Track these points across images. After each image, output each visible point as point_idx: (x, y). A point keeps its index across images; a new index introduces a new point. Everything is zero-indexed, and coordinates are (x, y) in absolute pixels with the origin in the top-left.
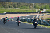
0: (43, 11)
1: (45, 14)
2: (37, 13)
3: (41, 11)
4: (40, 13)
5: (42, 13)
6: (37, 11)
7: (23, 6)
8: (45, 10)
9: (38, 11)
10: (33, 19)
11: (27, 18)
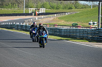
0: (40, 12)
1: (42, 17)
2: (31, 14)
3: (37, 12)
4: (35, 15)
5: (39, 15)
6: (30, 12)
7: (9, 4)
8: (43, 10)
9: (33, 12)
10: (24, 24)
11: (14, 23)
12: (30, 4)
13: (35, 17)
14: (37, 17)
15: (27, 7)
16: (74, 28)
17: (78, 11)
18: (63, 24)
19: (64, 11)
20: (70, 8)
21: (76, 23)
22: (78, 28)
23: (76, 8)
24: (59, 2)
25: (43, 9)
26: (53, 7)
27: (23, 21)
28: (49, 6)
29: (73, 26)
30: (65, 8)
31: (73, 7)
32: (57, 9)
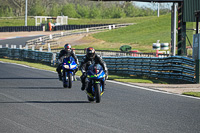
0: (58, 24)
1: (62, 33)
2: (39, 28)
4: (48, 30)
5: (55, 29)
6: (37, 24)
8: (62, 20)
9: (43, 25)
10: (26, 48)
11: (7, 46)
12: (38, 8)
13: (47, 33)
14: (51, 35)
15: (32, 13)
16: (125, 55)
17: (132, 22)
18: (101, 47)
19: (105, 21)
20: (117, 16)
21: (128, 45)
22: (132, 56)
23: (127, 15)
24: (95, 3)
25: (62, 17)
26: (82, 15)
27: (24, 41)
28: (74, 12)
29: (122, 51)
30: (106, 15)
31: (123, 14)
32: (90, 17)
